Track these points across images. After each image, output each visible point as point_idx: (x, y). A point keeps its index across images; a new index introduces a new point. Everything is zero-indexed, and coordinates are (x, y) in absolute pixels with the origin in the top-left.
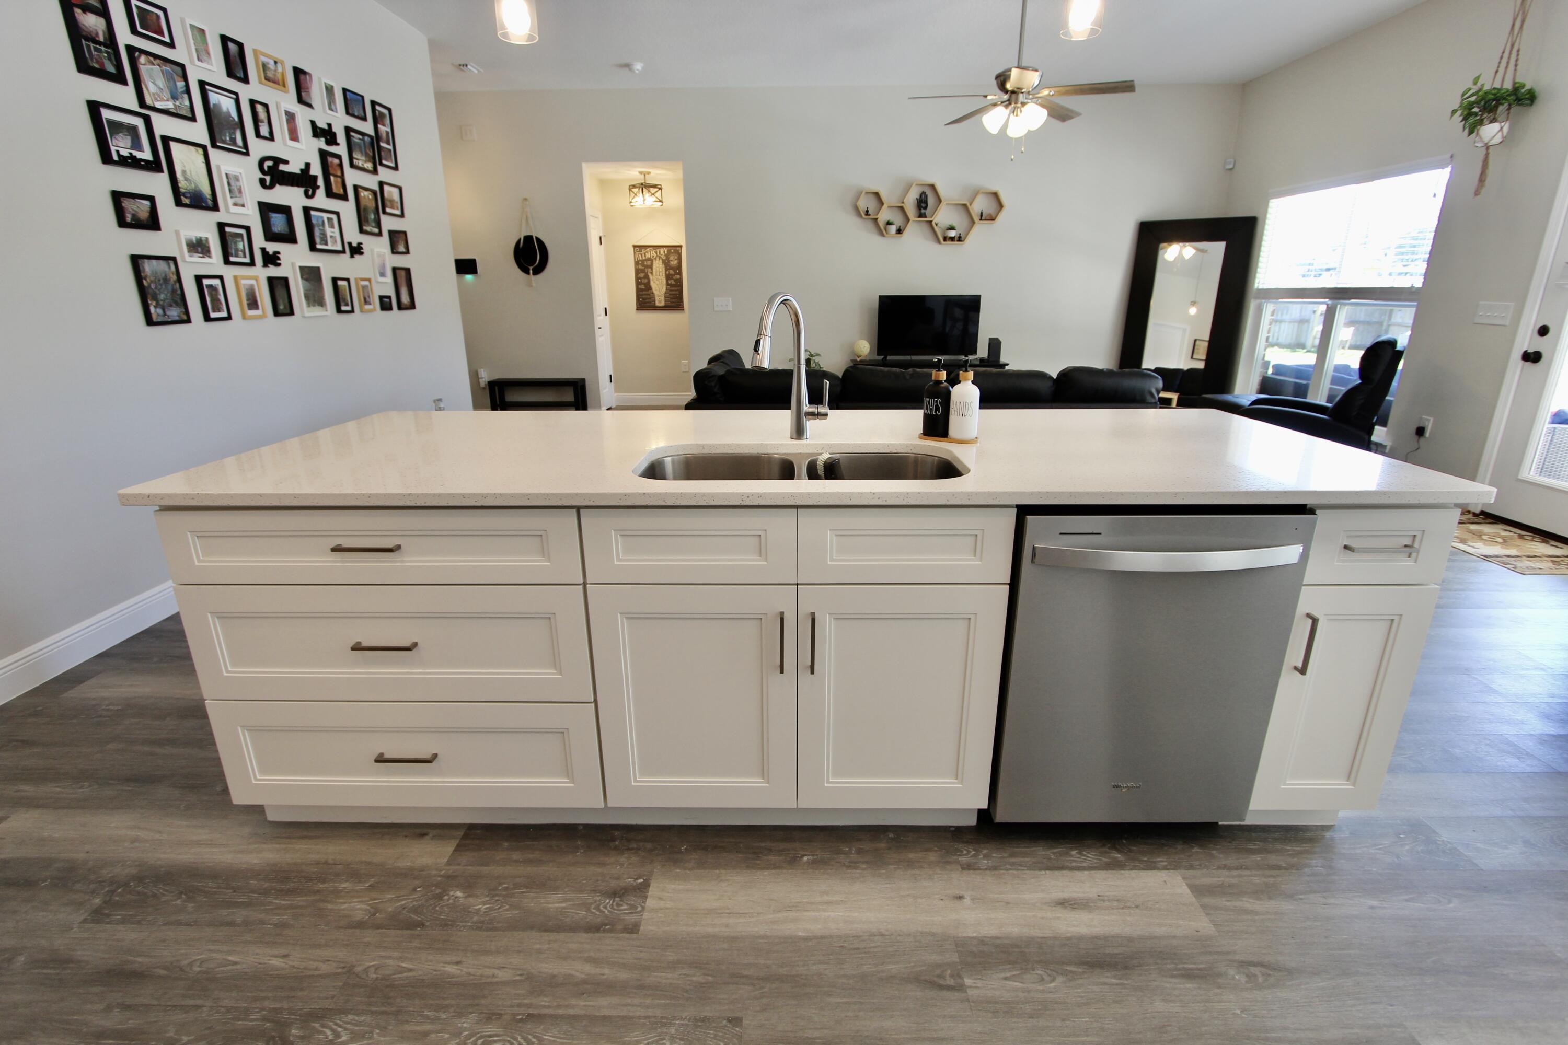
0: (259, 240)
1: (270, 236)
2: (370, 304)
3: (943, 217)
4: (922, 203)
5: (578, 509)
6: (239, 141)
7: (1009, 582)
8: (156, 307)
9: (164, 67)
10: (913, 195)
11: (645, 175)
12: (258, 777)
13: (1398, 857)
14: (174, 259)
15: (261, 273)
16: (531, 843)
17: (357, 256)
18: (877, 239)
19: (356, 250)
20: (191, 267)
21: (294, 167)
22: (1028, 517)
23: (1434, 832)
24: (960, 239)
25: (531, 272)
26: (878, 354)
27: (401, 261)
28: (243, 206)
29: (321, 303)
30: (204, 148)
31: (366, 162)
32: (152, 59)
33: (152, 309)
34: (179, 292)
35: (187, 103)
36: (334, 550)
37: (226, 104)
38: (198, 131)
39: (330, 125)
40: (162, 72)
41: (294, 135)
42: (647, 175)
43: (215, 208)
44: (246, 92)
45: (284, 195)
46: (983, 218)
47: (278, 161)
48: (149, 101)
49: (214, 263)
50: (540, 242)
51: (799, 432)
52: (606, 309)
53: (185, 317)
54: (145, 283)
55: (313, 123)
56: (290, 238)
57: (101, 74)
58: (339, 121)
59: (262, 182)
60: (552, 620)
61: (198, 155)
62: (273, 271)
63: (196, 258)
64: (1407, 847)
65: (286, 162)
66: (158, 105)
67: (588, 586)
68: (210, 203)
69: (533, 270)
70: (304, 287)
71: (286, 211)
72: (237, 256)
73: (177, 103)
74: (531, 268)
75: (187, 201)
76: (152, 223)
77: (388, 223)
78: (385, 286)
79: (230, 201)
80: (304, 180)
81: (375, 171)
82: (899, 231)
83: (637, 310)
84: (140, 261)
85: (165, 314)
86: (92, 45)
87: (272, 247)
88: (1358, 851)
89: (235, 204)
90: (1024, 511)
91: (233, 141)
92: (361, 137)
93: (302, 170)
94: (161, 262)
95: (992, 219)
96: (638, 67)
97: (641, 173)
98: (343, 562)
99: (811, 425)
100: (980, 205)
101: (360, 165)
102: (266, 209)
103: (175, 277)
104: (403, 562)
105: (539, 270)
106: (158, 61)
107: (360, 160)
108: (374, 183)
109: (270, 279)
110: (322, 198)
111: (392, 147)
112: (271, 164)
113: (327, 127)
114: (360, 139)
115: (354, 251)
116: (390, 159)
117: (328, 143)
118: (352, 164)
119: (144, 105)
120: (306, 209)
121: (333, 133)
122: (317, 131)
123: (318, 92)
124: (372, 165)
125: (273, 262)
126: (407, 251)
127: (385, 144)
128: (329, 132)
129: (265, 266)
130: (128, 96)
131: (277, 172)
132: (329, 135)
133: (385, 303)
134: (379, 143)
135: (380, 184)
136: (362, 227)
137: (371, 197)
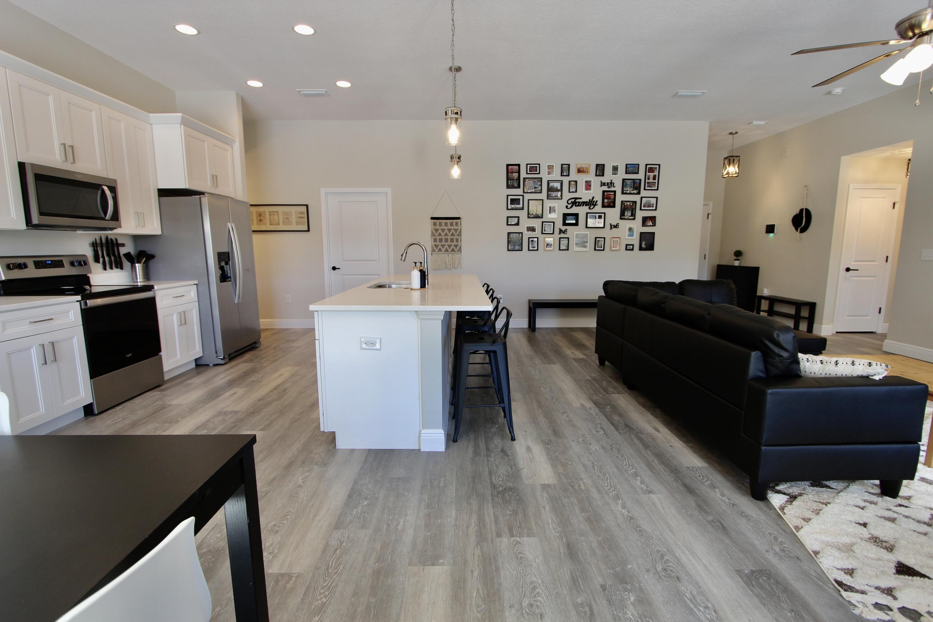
0: (559, 225)
1: (565, 224)
2: (618, 248)
6: (560, 195)
9: (535, 180)
14: (522, 233)
15: (557, 236)
17: (614, 229)
20: (527, 235)
21: (586, 199)
25: (799, 230)
27: (648, 229)
28: (555, 215)
29: (585, 246)
30: (543, 200)
31: (633, 191)
32: (530, 179)
33: (510, 247)
34: (521, 242)
35: (540, 188)
37: (557, 185)
38: (544, 195)
39: (611, 180)
40: (534, 182)
41: (589, 189)
43: (542, 217)
44: (566, 180)
45: (574, 210)
47: (576, 198)
48: (525, 191)
49: (537, 234)
50: (808, 211)
53: (521, 249)
54: (510, 239)
55: (601, 181)
56: (575, 225)
57: (513, 187)
58: (619, 177)
59: (567, 207)
61: (540, 203)
62: (563, 235)
63: (530, 233)
65: (581, 198)
66: (528, 191)
68: (540, 216)
69: (800, 229)
70: (578, 241)
71: (576, 216)
72: (547, 231)
73: (536, 189)
74: (799, 228)
75: (532, 217)
76: (518, 224)
77: (640, 215)
79: (549, 215)
80: (591, 203)
81: (639, 193)
84: (510, 234)
85: (514, 248)
86: (512, 181)
87: (563, 228)
89: (551, 215)
91: (557, 196)
92: (632, 181)
93: (590, 200)
94: (517, 234)
101: (628, 192)
102: (565, 216)
103: (521, 238)
105: (803, 230)
106: (532, 179)
107: (628, 189)
108: (636, 198)
109: (560, 238)
110: (598, 208)
111: (656, 181)
112: (573, 200)
113: (610, 182)
114: (631, 182)
115: (613, 227)
116: (653, 186)
117: (609, 187)
118: (623, 193)
119: (524, 192)
120: (587, 213)
121: (614, 183)
122: (603, 184)
123: (608, 170)
124: (637, 191)
125: (564, 233)
126: (654, 225)
127: (651, 181)
128: (611, 183)
129: (559, 234)
130: (519, 191)
131: (575, 202)
132: (611, 184)
133: (629, 248)
134: (647, 181)
135: (642, 198)
136: (622, 217)
137: (631, 204)
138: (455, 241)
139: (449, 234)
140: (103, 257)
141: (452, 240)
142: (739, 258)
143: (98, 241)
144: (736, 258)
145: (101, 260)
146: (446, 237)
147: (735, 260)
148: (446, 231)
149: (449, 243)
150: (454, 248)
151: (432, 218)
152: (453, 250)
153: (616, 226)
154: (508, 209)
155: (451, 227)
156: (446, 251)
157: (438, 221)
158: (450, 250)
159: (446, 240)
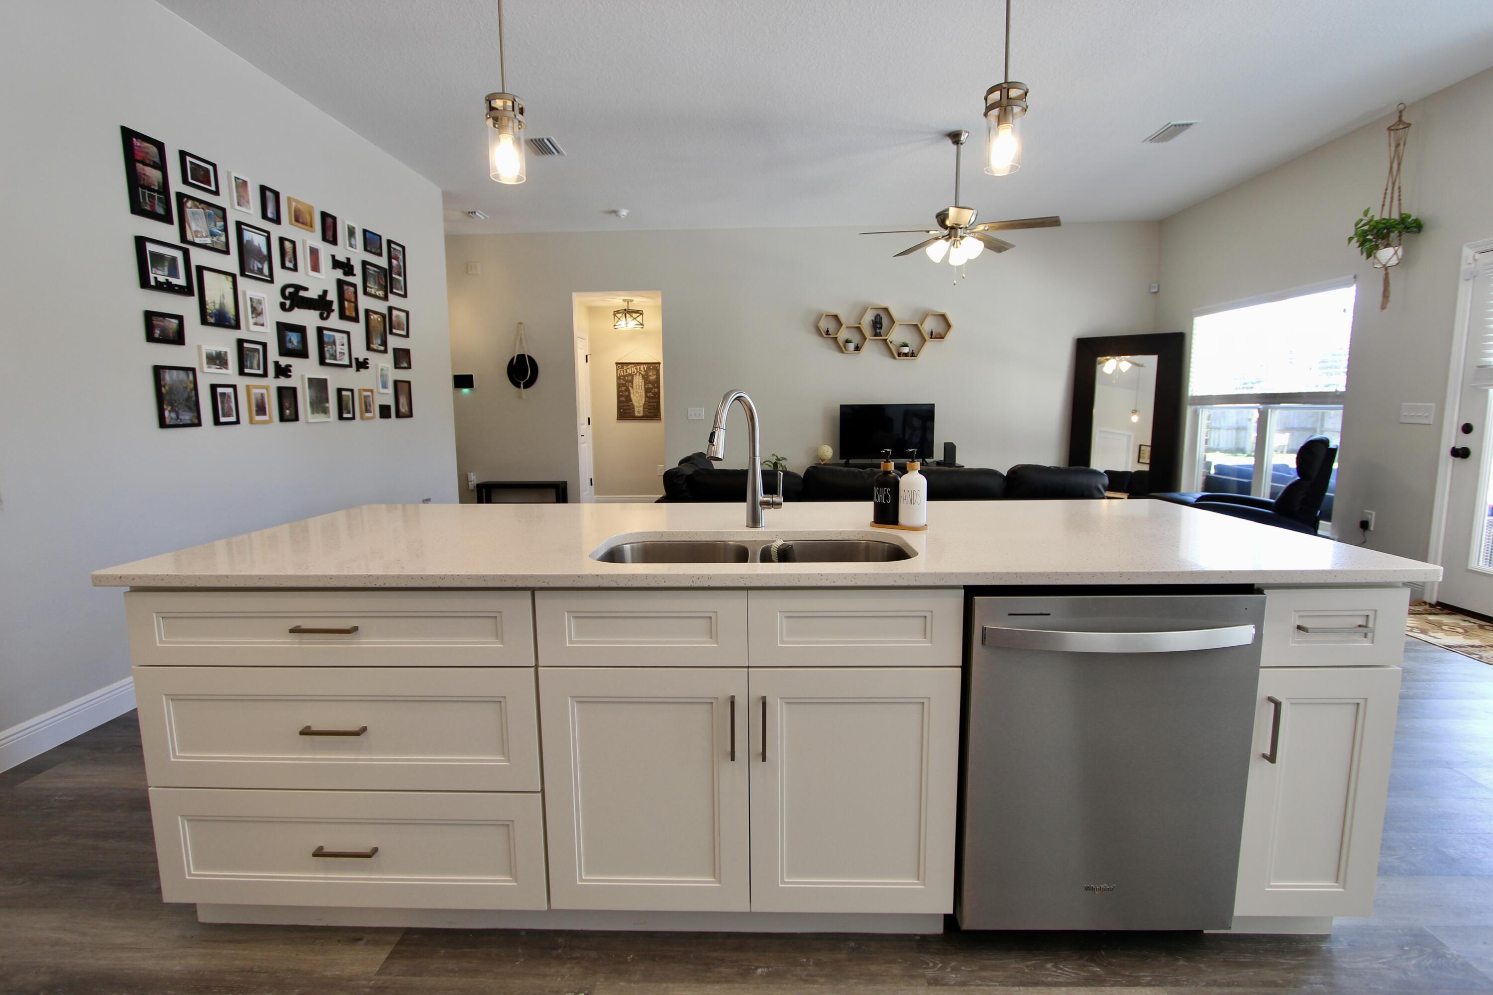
0: (273, 354)
1: (284, 351)
2: (371, 412)
3: (897, 335)
4: (877, 324)
5: (533, 590)
6: (266, 271)
7: (961, 665)
8: (170, 412)
9: (207, 210)
10: (868, 318)
11: (628, 302)
12: (193, 872)
13: (1405, 973)
14: (193, 370)
15: (273, 383)
16: (469, 950)
17: (362, 370)
18: (835, 355)
19: (362, 365)
20: (207, 376)
21: (313, 293)
22: (975, 597)
23: (1441, 943)
24: (913, 355)
25: (522, 386)
26: (841, 458)
27: (402, 375)
28: (263, 325)
29: (325, 411)
30: (234, 276)
31: (378, 290)
32: (197, 204)
33: (167, 413)
34: (194, 398)
35: (223, 239)
36: (292, 631)
37: (259, 240)
38: (231, 263)
39: (348, 259)
40: (205, 213)
41: (316, 268)
42: (630, 303)
43: (237, 326)
44: (276, 232)
45: (299, 317)
46: (933, 337)
47: (298, 288)
48: (190, 237)
49: (230, 374)
50: (532, 359)
51: (754, 521)
52: (589, 419)
53: (196, 421)
54: (163, 390)
55: (333, 257)
56: (302, 353)
57: (152, 215)
58: (358, 255)
59: (283, 306)
60: (503, 704)
61: (227, 283)
62: (283, 382)
63: (214, 369)
64: (1413, 962)
65: (306, 289)
66: (197, 241)
67: (539, 668)
68: (233, 322)
69: (523, 384)
70: (310, 397)
71: (301, 330)
72: (251, 368)
73: (215, 239)
74: (522, 382)
75: (212, 320)
76: (179, 338)
77: (393, 342)
78: (386, 397)
79: (251, 321)
80: (321, 305)
81: (386, 298)
82: (857, 348)
83: (617, 419)
84: (162, 371)
85: (178, 418)
86: (147, 192)
87: (284, 361)
88: (1361, 965)
89: (256, 324)
90: (971, 592)
91: (261, 271)
92: (375, 269)
93: (319, 296)
94: (181, 372)
95: (941, 337)
96: (624, 212)
97: (624, 300)
98: (300, 643)
99: (766, 515)
100: (929, 326)
101: (373, 292)
102: (283, 328)
103: (192, 386)
104: (359, 643)
105: (528, 385)
106: (203, 205)
107: (373, 288)
108: (384, 308)
109: (280, 389)
110: (336, 320)
111: (403, 279)
112: (292, 291)
113: (346, 261)
114: (374, 271)
115: (360, 365)
116: (400, 288)
117: (346, 274)
118: (366, 292)
119: (185, 240)
120: (319, 329)
121: (351, 266)
122: (336, 264)
123: (342, 233)
124: (383, 293)
125: (284, 374)
126: (409, 366)
127: (397, 276)
128: (348, 265)
129: (277, 376)
130: (172, 233)
131: (296, 297)
132: (348, 267)
133: (385, 412)
134: (393, 275)
135: (390, 308)
136: (370, 345)
137: (379, 319)
154: (146, 283)
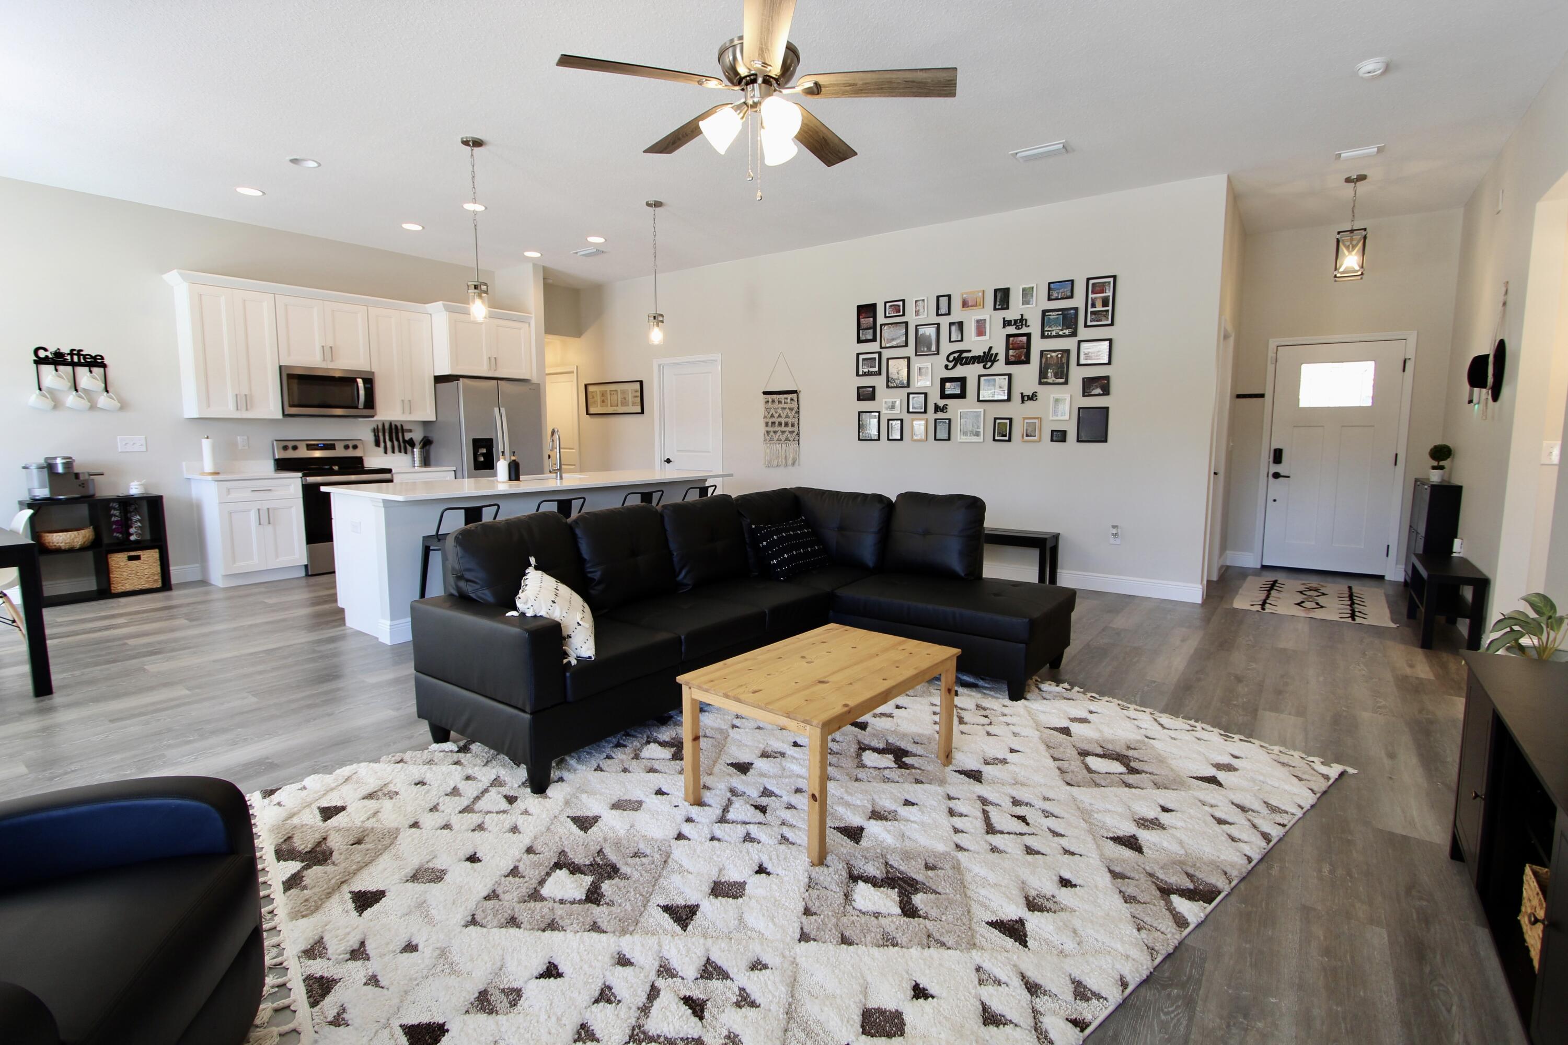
0: (934, 398)
1: (943, 396)
2: (1035, 436)
6: (934, 348)
8: (863, 433)
9: (896, 327)
14: (879, 412)
17: (1029, 402)
20: (886, 415)
21: (978, 351)
27: (1093, 402)
29: (978, 434)
30: (908, 358)
31: (1062, 330)
32: (891, 326)
33: (861, 434)
35: (905, 339)
37: (931, 331)
38: (910, 351)
39: (1022, 315)
41: (981, 331)
43: (908, 386)
44: (944, 321)
45: (960, 371)
47: (962, 352)
48: (883, 345)
49: (901, 413)
50: (1501, 347)
53: (877, 438)
54: (860, 423)
55: (1004, 319)
56: (962, 395)
57: (866, 341)
58: (1037, 308)
59: (946, 367)
61: (904, 362)
62: (940, 415)
63: (890, 411)
65: (970, 351)
66: (888, 345)
68: (906, 384)
69: (1491, 392)
70: (966, 424)
71: (962, 381)
72: (916, 408)
73: (899, 341)
74: (1488, 390)
75: (893, 385)
76: (872, 397)
77: (1077, 375)
80: (987, 358)
81: (1074, 334)
84: (860, 414)
85: (866, 436)
86: (865, 331)
87: (941, 403)
91: (930, 350)
92: (1061, 313)
93: (984, 353)
94: (872, 414)
101: (1054, 333)
102: (944, 382)
103: (877, 420)
105: (1495, 395)
106: (894, 325)
107: (1054, 329)
108: (1069, 344)
109: (936, 420)
110: (1000, 366)
111: (1110, 308)
112: (956, 355)
113: (1020, 317)
114: (1058, 315)
115: (1026, 398)
116: (1103, 318)
117: (1018, 328)
118: (1043, 336)
119: (881, 347)
120: (980, 376)
121: (1026, 320)
122: (1006, 323)
123: (1016, 298)
124: (1070, 330)
125: (942, 410)
126: (1106, 391)
127: (1099, 308)
128: (1022, 320)
129: (935, 412)
130: (875, 347)
131: (960, 359)
132: (1021, 322)
133: (1059, 436)
134: (1090, 309)
135: (1079, 342)
136: (1043, 380)
137: (1060, 356)
138: (790, 425)
139: (783, 415)
140: (385, 442)
141: (786, 424)
142: (1442, 463)
143: (380, 427)
144: (1435, 463)
145: (382, 444)
146: (780, 419)
147: (1434, 468)
148: (780, 411)
149: (783, 429)
150: (789, 435)
151: (765, 393)
152: (787, 439)
153: (1033, 397)
154: (858, 375)
155: (785, 406)
156: (779, 439)
157: (770, 397)
158: (783, 439)
159: (780, 424)
